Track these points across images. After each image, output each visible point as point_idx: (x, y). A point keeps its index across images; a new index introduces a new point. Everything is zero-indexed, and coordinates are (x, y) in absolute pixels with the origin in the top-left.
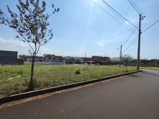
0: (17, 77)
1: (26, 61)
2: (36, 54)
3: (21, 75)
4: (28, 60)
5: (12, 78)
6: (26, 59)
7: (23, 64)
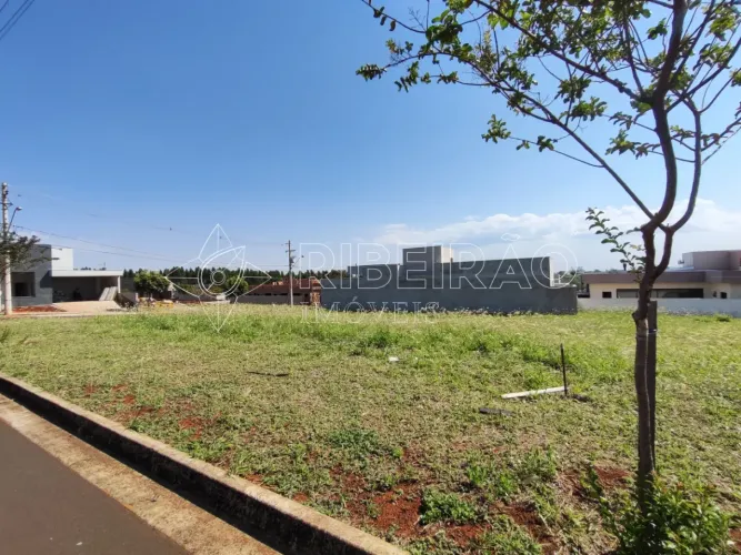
0: (541, 391)
1: (588, 296)
2: (670, 232)
3: (566, 382)
4: (596, 290)
5: (522, 394)
6: (585, 285)
7: (576, 311)
